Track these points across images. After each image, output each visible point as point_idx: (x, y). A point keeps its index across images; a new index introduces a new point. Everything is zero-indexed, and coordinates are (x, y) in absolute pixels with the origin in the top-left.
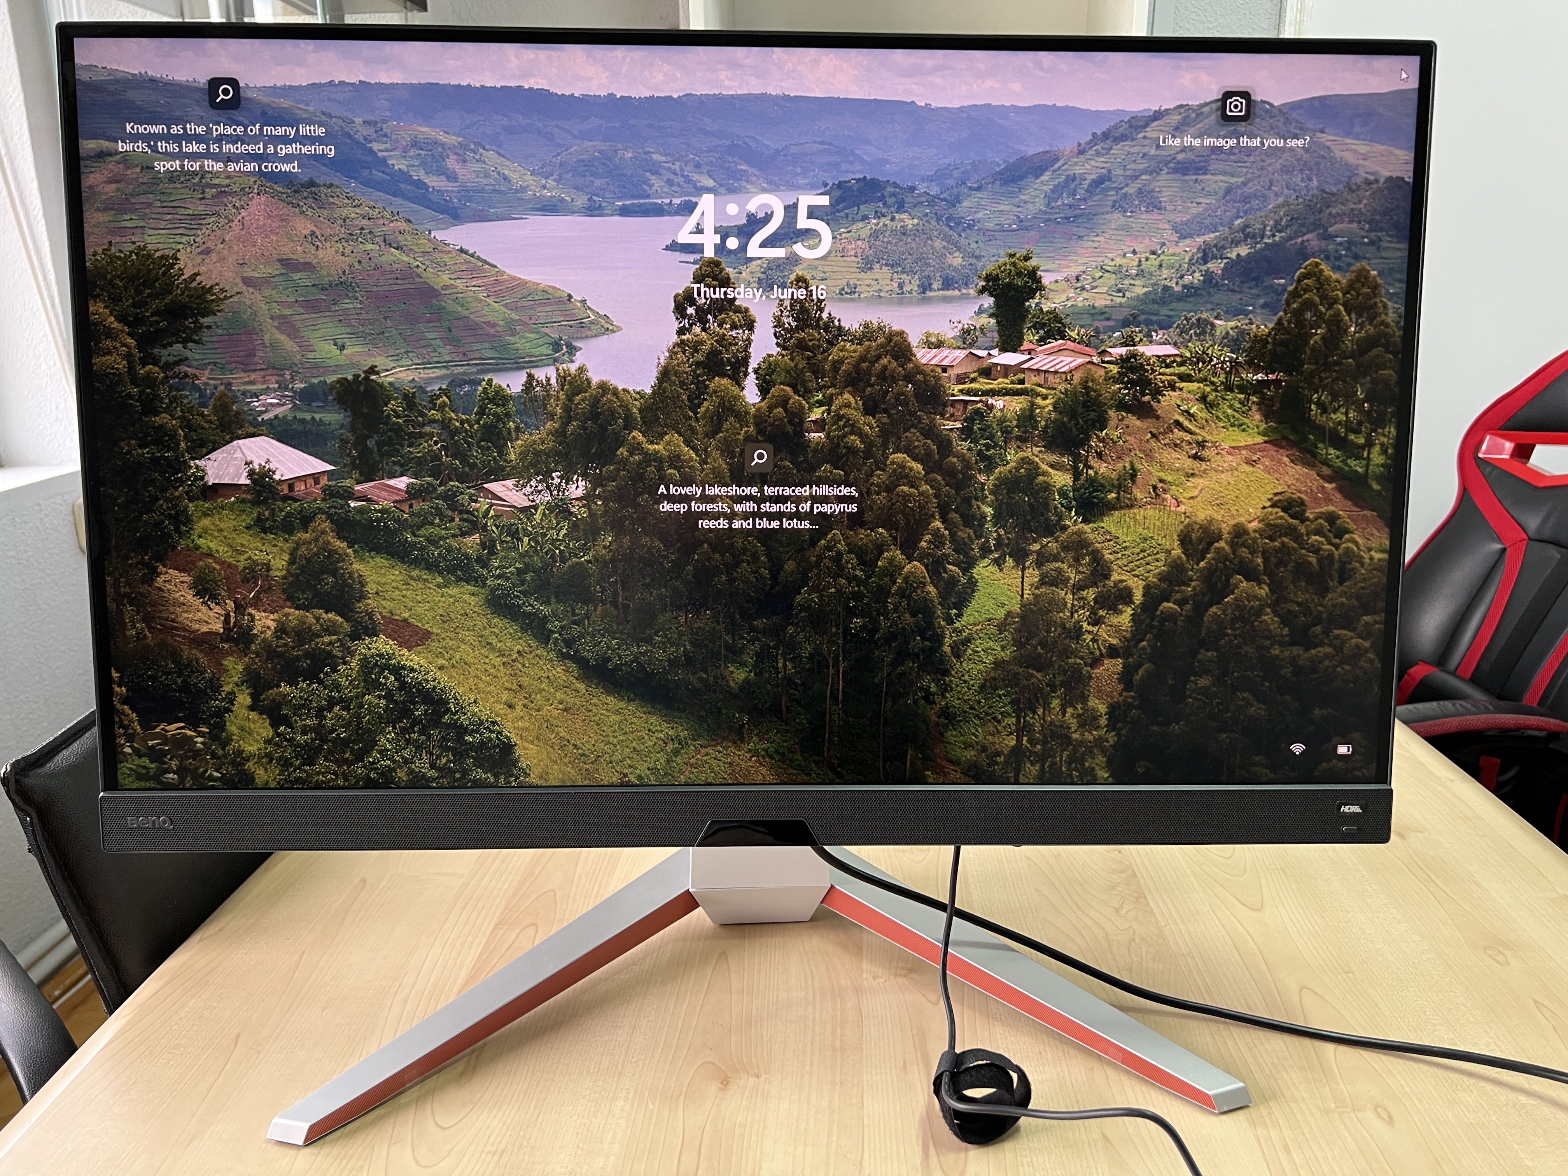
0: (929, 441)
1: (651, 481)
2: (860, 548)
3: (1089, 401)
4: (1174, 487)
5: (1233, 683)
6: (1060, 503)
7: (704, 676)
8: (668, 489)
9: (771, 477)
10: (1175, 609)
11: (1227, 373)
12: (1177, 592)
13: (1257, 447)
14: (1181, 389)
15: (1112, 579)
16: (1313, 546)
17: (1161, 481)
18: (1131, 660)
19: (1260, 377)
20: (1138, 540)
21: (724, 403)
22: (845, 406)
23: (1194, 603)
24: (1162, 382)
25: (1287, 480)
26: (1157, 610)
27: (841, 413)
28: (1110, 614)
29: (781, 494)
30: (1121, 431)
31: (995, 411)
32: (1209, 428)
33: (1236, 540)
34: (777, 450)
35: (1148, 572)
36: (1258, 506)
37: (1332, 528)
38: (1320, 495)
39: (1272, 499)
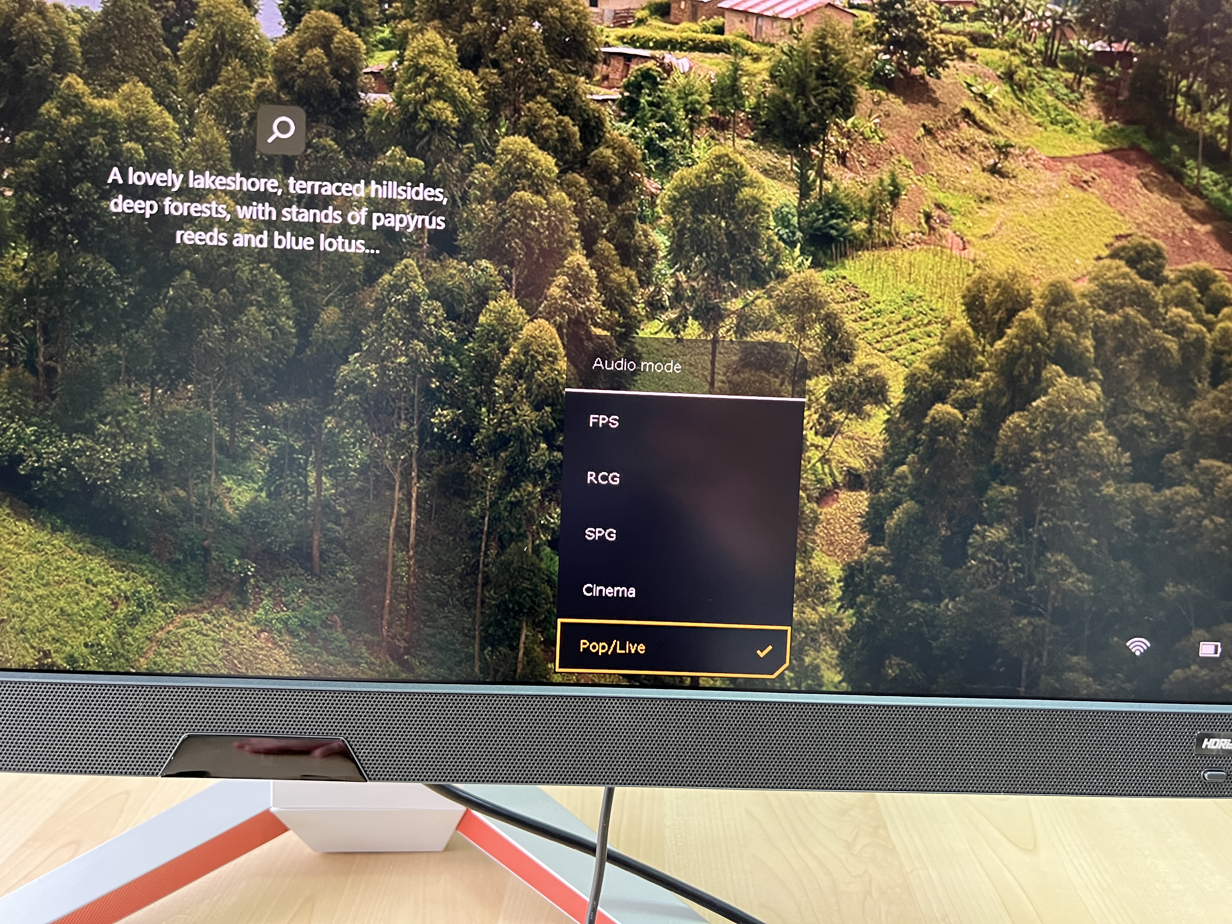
0: (567, 119)
1: (96, 160)
2: (449, 290)
3: (827, 70)
4: (958, 217)
5: (1040, 537)
6: (777, 234)
7: (182, 493)
8: (125, 176)
9: (301, 164)
10: (953, 415)
11: (1048, 37)
12: (959, 388)
13: (1091, 159)
14: (973, 59)
15: (856, 361)
16: (1173, 324)
17: (939, 206)
18: (882, 495)
19: (1099, 46)
20: (899, 300)
21: (223, 35)
22: (429, 52)
23: (984, 407)
24: (945, 45)
25: (1135, 216)
26: (926, 415)
27: (422, 62)
28: (851, 419)
29: (316, 192)
30: (877, 120)
31: (674, 75)
32: (1016, 124)
33: (1053, 308)
34: (312, 118)
35: (913, 354)
36: (1089, 255)
37: (1203, 295)
38: (1186, 243)
39: (1112, 245)
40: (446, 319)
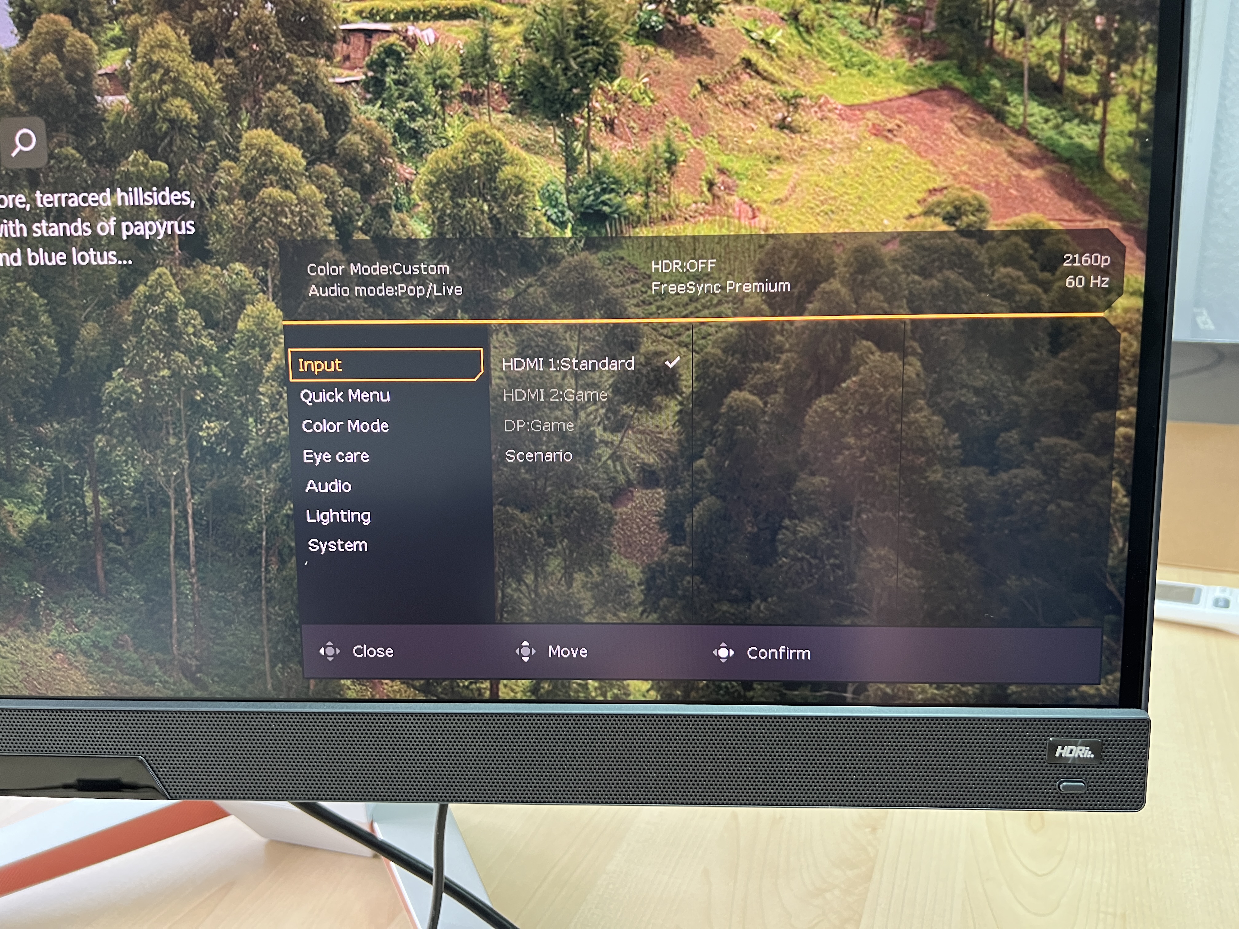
0: (309, 106)
2: (205, 297)
3: (587, 27)
4: (745, 182)
5: (859, 530)
6: (545, 214)
9: (46, 176)
10: (753, 403)
12: (757, 373)
13: (895, 104)
15: (640, 349)
16: (1002, 286)
17: (722, 171)
18: (680, 491)
22: (161, 46)
23: (786, 392)
25: (952, 165)
26: (721, 404)
27: (155, 58)
28: (640, 412)
29: (64, 205)
30: (646, 80)
31: (420, 48)
32: (805, 71)
33: (860, 277)
34: (52, 128)
35: (703, 338)
36: (899, 214)
37: (1036, 252)
38: (1013, 191)
39: (925, 200)
40: (205, 328)
